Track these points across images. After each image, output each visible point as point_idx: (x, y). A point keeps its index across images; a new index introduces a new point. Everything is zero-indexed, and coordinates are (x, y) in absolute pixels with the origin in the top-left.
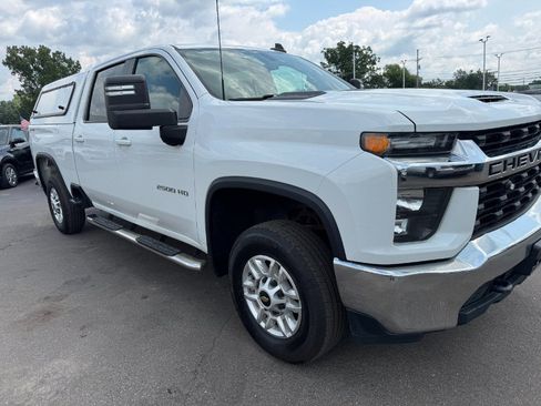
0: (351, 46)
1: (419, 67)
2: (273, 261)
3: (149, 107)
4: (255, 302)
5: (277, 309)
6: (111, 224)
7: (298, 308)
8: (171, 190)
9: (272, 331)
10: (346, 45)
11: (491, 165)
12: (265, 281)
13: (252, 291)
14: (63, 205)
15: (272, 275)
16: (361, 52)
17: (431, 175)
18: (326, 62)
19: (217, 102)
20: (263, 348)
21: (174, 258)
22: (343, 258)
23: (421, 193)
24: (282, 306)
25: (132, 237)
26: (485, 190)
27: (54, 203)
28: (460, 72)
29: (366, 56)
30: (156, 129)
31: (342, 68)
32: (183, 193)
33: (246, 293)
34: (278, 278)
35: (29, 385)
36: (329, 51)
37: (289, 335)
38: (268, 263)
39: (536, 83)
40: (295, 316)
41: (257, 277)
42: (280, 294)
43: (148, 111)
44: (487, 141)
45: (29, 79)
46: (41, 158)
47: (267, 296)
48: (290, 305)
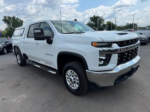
0: (97, 16)
1: (116, 22)
2: (73, 71)
3: (44, 35)
4: (69, 81)
5: (74, 82)
6: (33, 63)
7: (78, 82)
8: (49, 55)
9: (73, 88)
10: (96, 16)
11: (120, 49)
12: (71, 76)
13: (68, 78)
14: (20, 58)
15: (72, 74)
16: (100, 18)
17: (109, 51)
18: (90, 20)
19: (60, 34)
20: (71, 92)
21: (49, 71)
22: (88, 70)
23: (105, 55)
24: (75, 82)
25: (39, 66)
26: (120, 54)
27: (18, 58)
28: (127, 23)
29: (101, 19)
30: (46, 40)
31: (95, 22)
32: (52, 55)
33: (67, 79)
34: (74, 75)
35: (15, 100)
36: (91, 18)
37: (76, 88)
38: (72, 71)
39: (148, 26)
40: (78, 84)
41: (69, 75)
42: (74, 79)
43: (43, 36)
44: (120, 44)
45: (9, 25)
46: (15, 47)
47: (71, 79)
48: (77, 81)
